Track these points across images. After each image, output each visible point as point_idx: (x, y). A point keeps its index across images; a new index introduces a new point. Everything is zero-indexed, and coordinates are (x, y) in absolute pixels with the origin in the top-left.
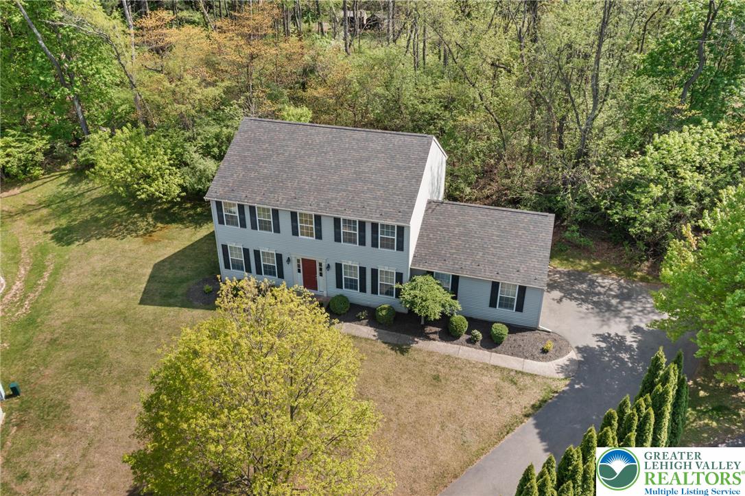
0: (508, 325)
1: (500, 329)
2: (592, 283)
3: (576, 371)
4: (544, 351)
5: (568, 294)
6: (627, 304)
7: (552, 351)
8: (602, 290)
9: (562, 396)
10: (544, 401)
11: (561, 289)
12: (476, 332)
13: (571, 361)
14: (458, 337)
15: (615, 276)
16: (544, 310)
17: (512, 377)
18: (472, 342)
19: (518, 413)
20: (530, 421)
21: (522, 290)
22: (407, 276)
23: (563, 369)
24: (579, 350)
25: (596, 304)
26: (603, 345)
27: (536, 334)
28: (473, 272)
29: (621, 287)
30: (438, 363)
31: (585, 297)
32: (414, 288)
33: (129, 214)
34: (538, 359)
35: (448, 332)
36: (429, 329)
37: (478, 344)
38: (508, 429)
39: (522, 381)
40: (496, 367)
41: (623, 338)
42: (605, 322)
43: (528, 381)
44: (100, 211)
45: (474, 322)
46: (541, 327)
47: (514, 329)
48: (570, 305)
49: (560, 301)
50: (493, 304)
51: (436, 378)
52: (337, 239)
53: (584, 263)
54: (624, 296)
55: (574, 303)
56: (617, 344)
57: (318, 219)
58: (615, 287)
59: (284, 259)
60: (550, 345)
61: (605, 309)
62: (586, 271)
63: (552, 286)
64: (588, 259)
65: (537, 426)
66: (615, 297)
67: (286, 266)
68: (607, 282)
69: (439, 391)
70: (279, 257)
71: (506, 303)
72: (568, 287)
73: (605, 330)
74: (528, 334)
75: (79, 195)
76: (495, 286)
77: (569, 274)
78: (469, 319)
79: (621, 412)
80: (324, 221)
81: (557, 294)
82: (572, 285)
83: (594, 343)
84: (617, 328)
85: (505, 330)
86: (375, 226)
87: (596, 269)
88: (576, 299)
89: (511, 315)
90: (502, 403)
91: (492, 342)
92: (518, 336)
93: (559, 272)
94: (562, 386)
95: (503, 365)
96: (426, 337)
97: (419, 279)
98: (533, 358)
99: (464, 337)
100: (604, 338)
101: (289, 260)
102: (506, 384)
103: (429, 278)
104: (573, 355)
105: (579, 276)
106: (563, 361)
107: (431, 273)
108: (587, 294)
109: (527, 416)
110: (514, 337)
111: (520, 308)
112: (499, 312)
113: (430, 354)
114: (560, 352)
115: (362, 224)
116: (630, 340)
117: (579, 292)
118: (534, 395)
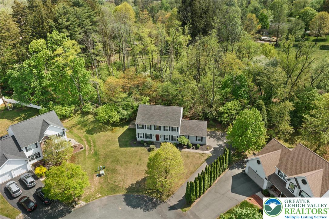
0: (200, 145)
1: (198, 145)
2: (216, 134)
3: (213, 152)
4: (207, 149)
5: (211, 137)
6: (223, 138)
7: (209, 149)
8: (218, 135)
9: (211, 157)
10: (208, 158)
11: (209, 135)
12: (194, 146)
13: (212, 150)
14: (190, 148)
15: (220, 131)
16: (207, 141)
17: (202, 154)
18: (193, 148)
19: (204, 161)
20: (206, 162)
21: (202, 137)
22: (179, 137)
23: (211, 152)
24: (214, 148)
25: (217, 138)
26: (218, 147)
27: (205, 146)
28: (192, 135)
29: (222, 134)
30: (187, 153)
31: (214, 137)
32: (181, 139)
33: (104, 125)
34: (206, 151)
35: (188, 147)
36: (184, 147)
37: (194, 149)
38: (202, 164)
39: (203, 155)
40: (198, 153)
41: (222, 145)
42: (218, 142)
43: (205, 155)
44: (95, 125)
45: (193, 145)
46: (206, 144)
47: (201, 145)
48: (211, 139)
49: (209, 138)
50: (196, 141)
51: (188, 156)
52: (164, 130)
53: (214, 129)
54: (222, 136)
55: (212, 139)
56: (221, 146)
57: (160, 126)
58: (221, 134)
59: (152, 135)
60: (208, 148)
61: (218, 139)
62: (214, 131)
63: (207, 135)
64: (215, 128)
65: (207, 163)
66: (220, 136)
67: (152, 136)
68: (219, 133)
69: (188, 158)
70: (151, 135)
71: (199, 140)
72: (211, 135)
73: (218, 144)
74: (204, 146)
75: (86, 121)
76: (197, 137)
77: (211, 132)
78: (192, 144)
79: (220, 157)
80: (161, 127)
81: (209, 137)
82: (212, 134)
83: (216, 146)
84: (221, 143)
85: (199, 146)
86: (172, 127)
87: (216, 130)
88: (213, 138)
89: (200, 142)
90: (200, 159)
91: (197, 148)
92: (202, 146)
93: (209, 132)
94: (211, 155)
95: (200, 152)
96: (184, 148)
97: (182, 137)
98: (205, 150)
99: (191, 148)
100: (218, 145)
101: (153, 135)
102: (201, 156)
103: (183, 136)
104: (213, 149)
105: (213, 132)
106: (211, 150)
107: (184, 135)
108: (215, 136)
109: (205, 161)
110: (201, 147)
111: (202, 141)
112: (198, 142)
113: (186, 152)
114: (210, 149)
115: (170, 127)
116: (223, 145)
117: (213, 136)
118: (206, 157)
